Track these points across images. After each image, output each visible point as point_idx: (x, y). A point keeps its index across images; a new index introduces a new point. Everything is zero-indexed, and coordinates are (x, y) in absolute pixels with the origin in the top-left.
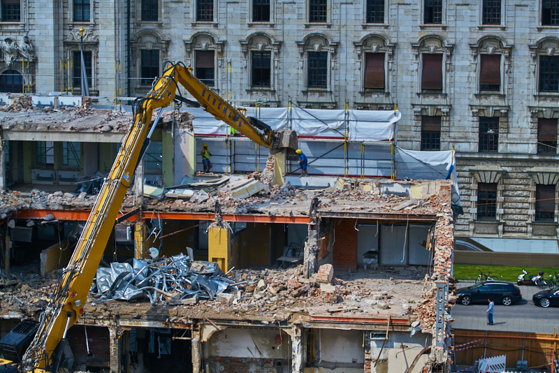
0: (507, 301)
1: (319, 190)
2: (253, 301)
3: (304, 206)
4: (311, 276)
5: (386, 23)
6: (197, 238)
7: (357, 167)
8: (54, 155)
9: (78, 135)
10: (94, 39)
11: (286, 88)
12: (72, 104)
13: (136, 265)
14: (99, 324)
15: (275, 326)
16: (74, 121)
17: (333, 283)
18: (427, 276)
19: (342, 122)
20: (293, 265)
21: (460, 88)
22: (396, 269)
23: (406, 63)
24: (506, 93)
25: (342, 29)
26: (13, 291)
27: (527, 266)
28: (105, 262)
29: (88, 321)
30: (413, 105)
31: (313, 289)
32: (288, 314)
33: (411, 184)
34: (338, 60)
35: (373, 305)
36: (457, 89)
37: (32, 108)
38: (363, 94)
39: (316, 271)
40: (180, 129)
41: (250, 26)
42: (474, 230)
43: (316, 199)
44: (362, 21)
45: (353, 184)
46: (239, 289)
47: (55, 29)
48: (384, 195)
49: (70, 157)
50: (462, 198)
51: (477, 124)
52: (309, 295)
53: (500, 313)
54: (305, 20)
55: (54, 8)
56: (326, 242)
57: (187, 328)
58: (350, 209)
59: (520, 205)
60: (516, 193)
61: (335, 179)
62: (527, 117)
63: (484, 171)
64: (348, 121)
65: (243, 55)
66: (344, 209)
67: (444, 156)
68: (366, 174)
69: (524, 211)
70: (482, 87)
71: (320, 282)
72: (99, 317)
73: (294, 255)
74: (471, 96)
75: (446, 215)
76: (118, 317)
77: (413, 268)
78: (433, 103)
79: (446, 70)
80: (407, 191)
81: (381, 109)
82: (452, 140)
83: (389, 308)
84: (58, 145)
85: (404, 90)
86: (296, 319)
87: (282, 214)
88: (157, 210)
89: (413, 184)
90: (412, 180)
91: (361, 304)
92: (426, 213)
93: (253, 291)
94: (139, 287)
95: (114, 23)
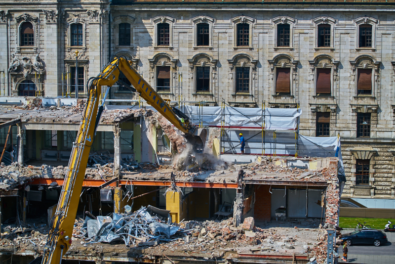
0: (377, 243)
1: (244, 165)
2: (197, 243)
3: (233, 176)
4: (238, 225)
5: (291, 46)
6: (158, 199)
7: (271, 148)
8: (58, 140)
9: (74, 126)
10: (86, 58)
11: (220, 93)
12: (70, 104)
13: (115, 218)
14: (89, 259)
15: (213, 260)
16: (72, 116)
17: (254, 230)
18: (320, 226)
19: (260, 117)
20: (226, 218)
21: (343, 92)
22: (299, 220)
23: (305, 75)
24: (376, 96)
25: (260, 51)
26: (28, 236)
27: (391, 218)
28: (93, 216)
29: (81, 257)
30: (311, 105)
31: (240, 234)
32: (222, 253)
33: (309, 160)
34: (257, 73)
35: (282, 246)
36: (341, 93)
37: (42, 107)
38: (275, 96)
39: (242, 222)
40: (146, 122)
41: (195, 49)
42: (354, 193)
43: (242, 171)
44: (274, 45)
45: (268, 160)
46: (188, 235)
47: (58, 52)
48: (290, 168)
49: (69, 142)
50: (346, 170)
51: (355, 118)
52: (237, 239)
53: (372, 252)
54: (234, 45)
55: (58, 36)
56: (249, 201)
57: (151, 262)
58: (266, 178)
59: (386, 175)
60: (383, 167)
61: (255, 157)
62: (391, 112)
63: (361, 151)
64: (264, 116)
65: (190, 69)
66: (262, 178)
67: (333, 140)
68: (277, 153)
69: (389, 179)
70: (359, 92)
71: (245, 230)
72: (89, 255)
73: (226, 211)
74: (351, 98)
75: (334, 182)
76: (102, 254)
77: (311, 220)
78: (324, 103)
79: (333, 80)
80: (306, 165)
81: (288, 107)
82: (338, 129)
83: (294, 248)
84: (60, 133)
85: (304, 94)
86: (228, 256)
87: (218, 182)
88: (130, 179)
89: (311, 161)
90: (309, 157)
91: (274, 245)
92: (320, 181)
93: (197, 236)
94: (117, 233)
95: (99, 47)
